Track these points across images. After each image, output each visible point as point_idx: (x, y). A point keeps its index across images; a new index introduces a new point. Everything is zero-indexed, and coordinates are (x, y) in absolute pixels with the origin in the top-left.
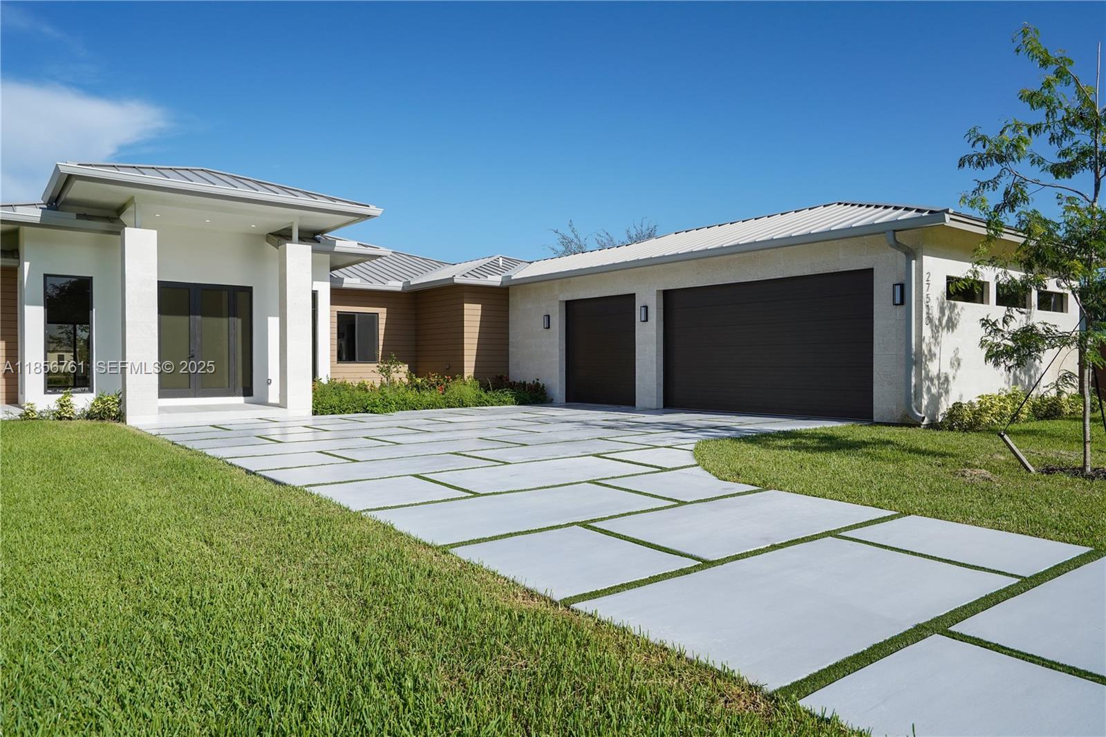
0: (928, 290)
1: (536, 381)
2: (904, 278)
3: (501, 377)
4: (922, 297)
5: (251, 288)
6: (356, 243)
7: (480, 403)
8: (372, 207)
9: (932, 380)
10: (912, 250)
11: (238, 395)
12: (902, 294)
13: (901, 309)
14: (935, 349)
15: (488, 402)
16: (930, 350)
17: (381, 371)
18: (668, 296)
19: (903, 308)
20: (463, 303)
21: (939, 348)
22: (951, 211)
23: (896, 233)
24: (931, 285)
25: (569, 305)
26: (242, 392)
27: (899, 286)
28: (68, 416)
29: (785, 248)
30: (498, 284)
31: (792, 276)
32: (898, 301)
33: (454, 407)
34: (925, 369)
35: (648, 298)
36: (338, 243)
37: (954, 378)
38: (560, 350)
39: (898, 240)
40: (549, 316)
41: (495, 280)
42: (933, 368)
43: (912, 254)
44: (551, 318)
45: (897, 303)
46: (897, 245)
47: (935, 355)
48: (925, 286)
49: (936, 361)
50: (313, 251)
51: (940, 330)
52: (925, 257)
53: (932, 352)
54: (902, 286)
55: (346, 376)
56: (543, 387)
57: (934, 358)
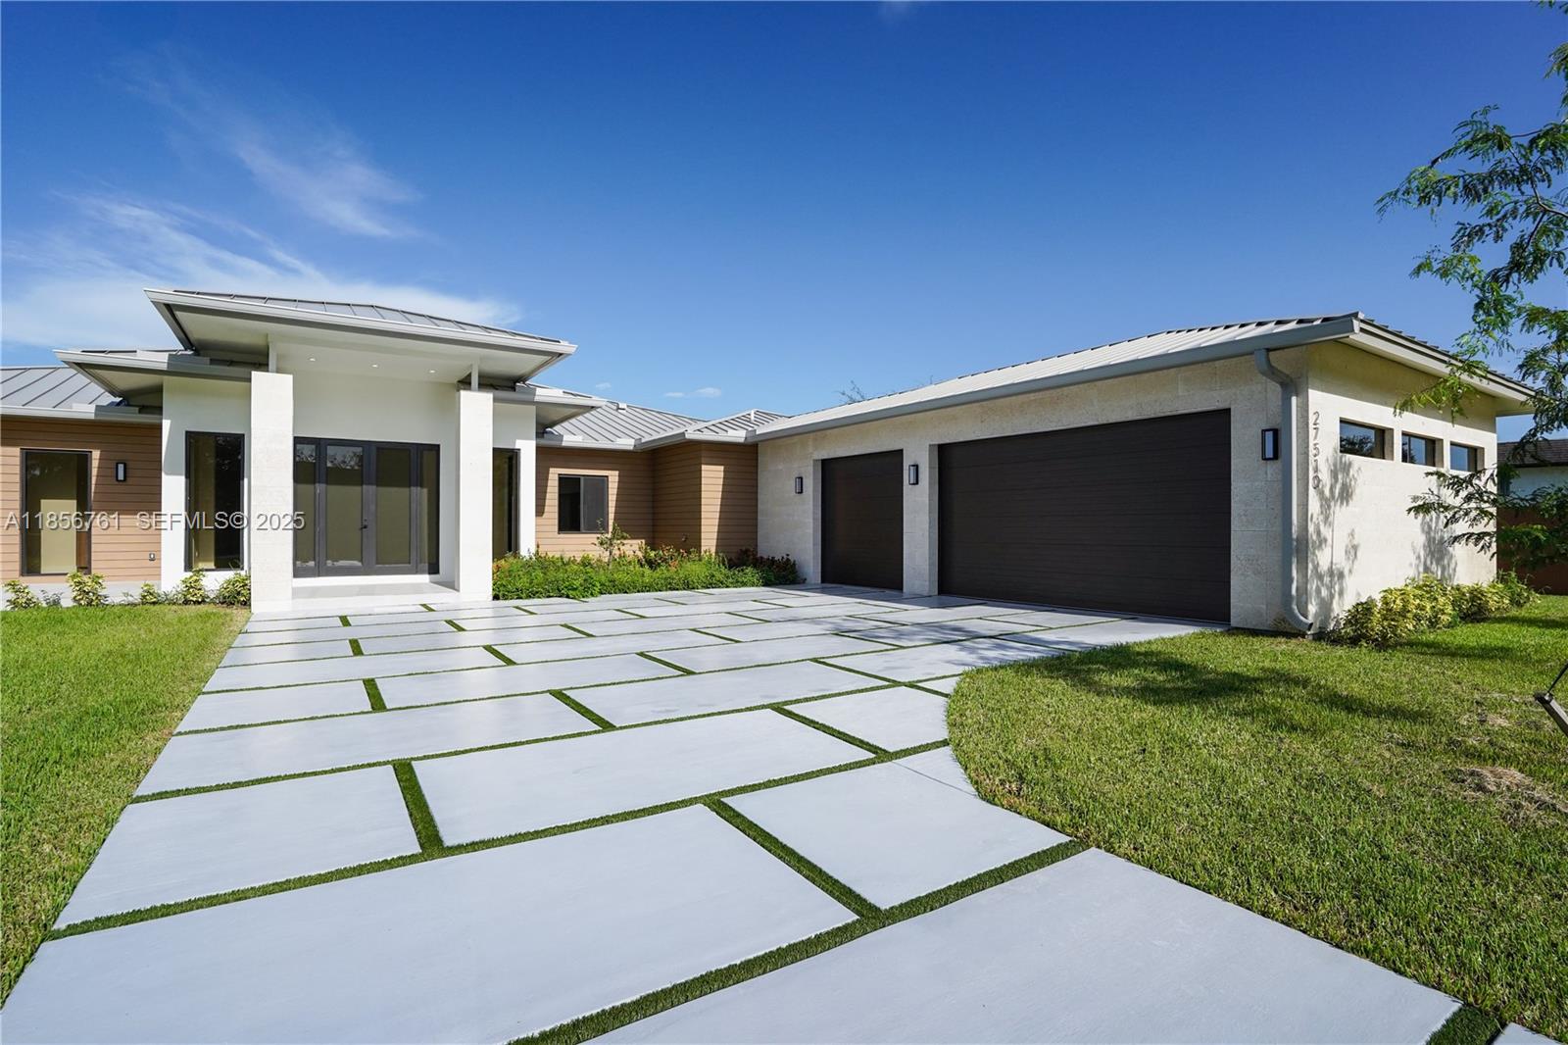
0: (1315, 438)
1: (785, 557)
2: (1279, 420)
3: (747, 551)
4: (1308, 447)
5: (438, 446)
6: (561, 391)
7: (711, 584)
8: (562, 343)
9: (1320, 577)
10: (1291, 380)
11: (421, 572)
12: (1276, 444)
13: (1273, 468)
14: (1325, 531)
15: (722, 583)
16: (1319, 533)
17: (601, 544)
18: (944, 453)
19: (1278, 464)
20: (701, 464)
21: (1330, 530)
22: (1361, 316)
23: (1271, 353)
24: (1319, 432)
25: (826, 464)
26: (427, 568)
27: (1271, 433)
28: (194, 599)
29: (1099, 383)
30: (742, 440)
31: (1111, 421)
32: (1269, 453)
33: (677, 590)
34: (1313, 562)
35: (919, 455)
36: (539, 391)
37: (1350, 571)
38: (814, 519)
39: (1273, 364)
40: (801, 478)
41: (738, 435)
42: (1323, 559)
43: (1292, 385)
44: (804, 480)
45: (1267, 457)
46: (1272, 372)
47: (1326, 540)
48: (1312, 432)
49: (1327, 550)
50: (495, 400)
51: (1332, 504)
52: (1311, 392)
53: (1322, 536)
54: (1276, 432)
55: (566, 548)
56: (794, 564)
57: (1323, 546)
